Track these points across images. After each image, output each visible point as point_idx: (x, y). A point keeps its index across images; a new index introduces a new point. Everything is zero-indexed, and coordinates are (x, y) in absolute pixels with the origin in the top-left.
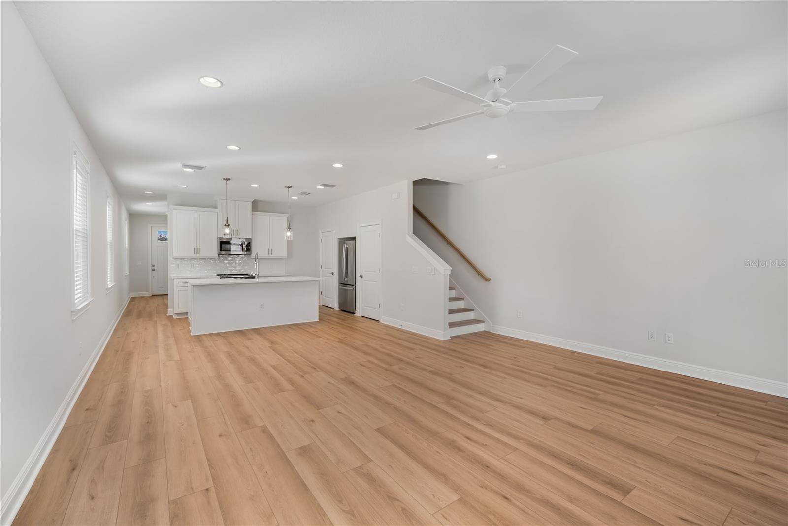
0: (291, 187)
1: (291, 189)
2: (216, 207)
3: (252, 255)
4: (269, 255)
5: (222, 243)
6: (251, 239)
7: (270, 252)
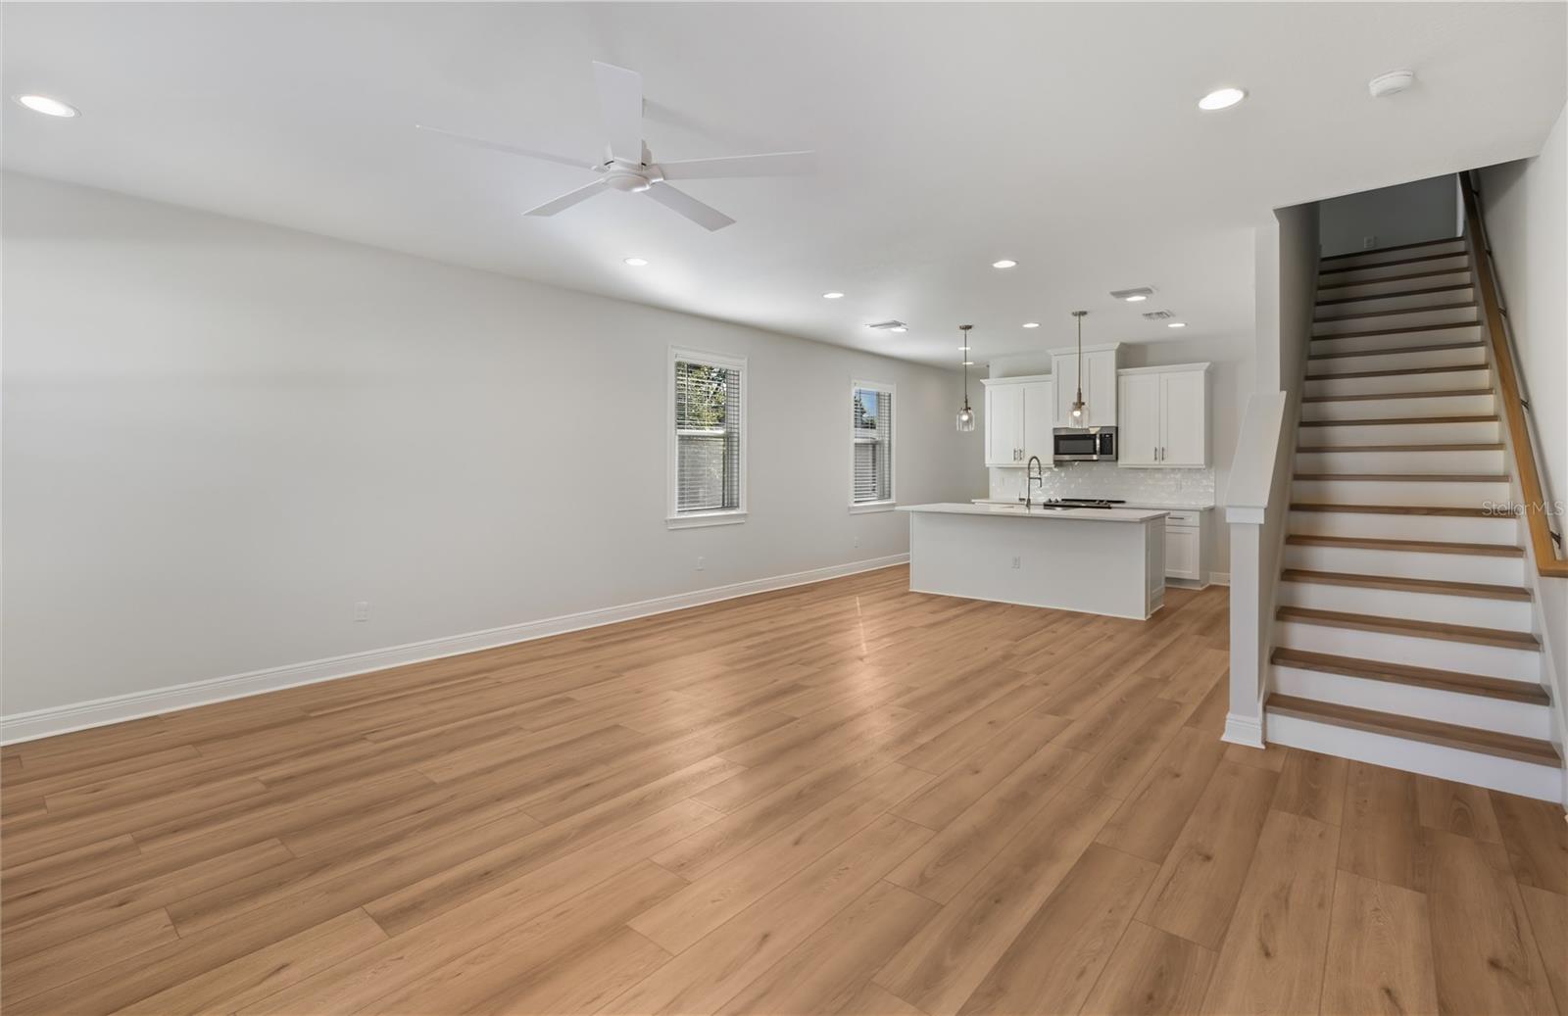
0: (1084, 313)
1: (1086, 317)
2: (1049, 372)
3: (1119, 462)
4: (1157, 462)
5: (1058, 439)
6: (1117, 428)
7: (1160, 453)
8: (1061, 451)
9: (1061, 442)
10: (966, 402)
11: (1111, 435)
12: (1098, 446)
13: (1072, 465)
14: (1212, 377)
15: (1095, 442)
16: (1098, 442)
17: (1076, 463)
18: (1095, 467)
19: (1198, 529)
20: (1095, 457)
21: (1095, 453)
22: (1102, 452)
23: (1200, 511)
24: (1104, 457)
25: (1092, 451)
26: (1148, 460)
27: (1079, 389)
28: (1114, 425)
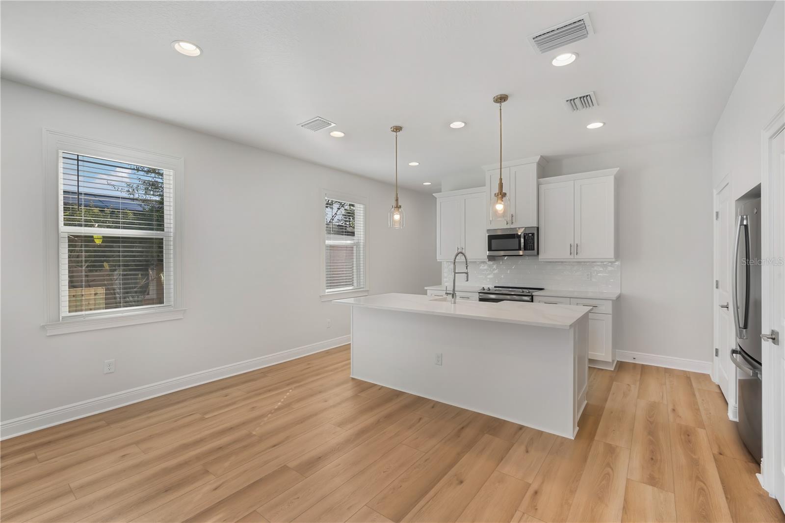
0: (505, 98)
3: (540, 256)
4: (572, 257)
5: (491, 238)
6: (538, 228)
7: (575, 249)
8: (493, 249)
9: (493, 241)
10: (397, 200)
11: (533, 234)
12: (522, 244)
13: (502, 260)
14: (619, 181)
15: (520, 241)
16: (522, 240)
17: (506, 258)
18: (520, 261)
19: (610, 316)
20: (521, 253)
21: (520, 249)
22: (525, 249)
23: (612, 300)
24: (528, 252)
25: (518, 248)
26: (565, 255)
27: (501, 179)
28: (536, 225)
